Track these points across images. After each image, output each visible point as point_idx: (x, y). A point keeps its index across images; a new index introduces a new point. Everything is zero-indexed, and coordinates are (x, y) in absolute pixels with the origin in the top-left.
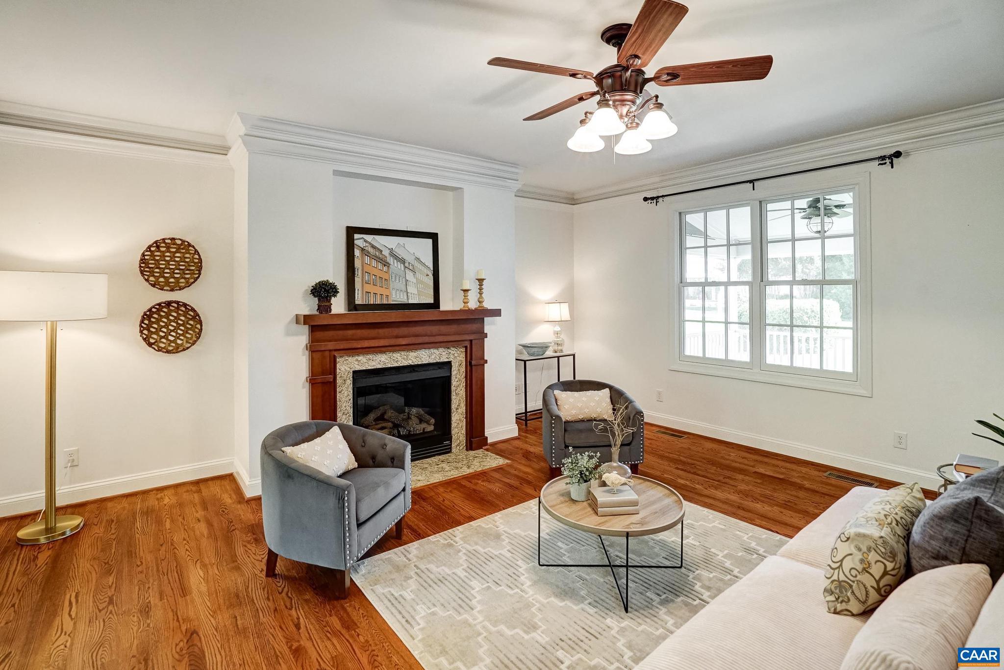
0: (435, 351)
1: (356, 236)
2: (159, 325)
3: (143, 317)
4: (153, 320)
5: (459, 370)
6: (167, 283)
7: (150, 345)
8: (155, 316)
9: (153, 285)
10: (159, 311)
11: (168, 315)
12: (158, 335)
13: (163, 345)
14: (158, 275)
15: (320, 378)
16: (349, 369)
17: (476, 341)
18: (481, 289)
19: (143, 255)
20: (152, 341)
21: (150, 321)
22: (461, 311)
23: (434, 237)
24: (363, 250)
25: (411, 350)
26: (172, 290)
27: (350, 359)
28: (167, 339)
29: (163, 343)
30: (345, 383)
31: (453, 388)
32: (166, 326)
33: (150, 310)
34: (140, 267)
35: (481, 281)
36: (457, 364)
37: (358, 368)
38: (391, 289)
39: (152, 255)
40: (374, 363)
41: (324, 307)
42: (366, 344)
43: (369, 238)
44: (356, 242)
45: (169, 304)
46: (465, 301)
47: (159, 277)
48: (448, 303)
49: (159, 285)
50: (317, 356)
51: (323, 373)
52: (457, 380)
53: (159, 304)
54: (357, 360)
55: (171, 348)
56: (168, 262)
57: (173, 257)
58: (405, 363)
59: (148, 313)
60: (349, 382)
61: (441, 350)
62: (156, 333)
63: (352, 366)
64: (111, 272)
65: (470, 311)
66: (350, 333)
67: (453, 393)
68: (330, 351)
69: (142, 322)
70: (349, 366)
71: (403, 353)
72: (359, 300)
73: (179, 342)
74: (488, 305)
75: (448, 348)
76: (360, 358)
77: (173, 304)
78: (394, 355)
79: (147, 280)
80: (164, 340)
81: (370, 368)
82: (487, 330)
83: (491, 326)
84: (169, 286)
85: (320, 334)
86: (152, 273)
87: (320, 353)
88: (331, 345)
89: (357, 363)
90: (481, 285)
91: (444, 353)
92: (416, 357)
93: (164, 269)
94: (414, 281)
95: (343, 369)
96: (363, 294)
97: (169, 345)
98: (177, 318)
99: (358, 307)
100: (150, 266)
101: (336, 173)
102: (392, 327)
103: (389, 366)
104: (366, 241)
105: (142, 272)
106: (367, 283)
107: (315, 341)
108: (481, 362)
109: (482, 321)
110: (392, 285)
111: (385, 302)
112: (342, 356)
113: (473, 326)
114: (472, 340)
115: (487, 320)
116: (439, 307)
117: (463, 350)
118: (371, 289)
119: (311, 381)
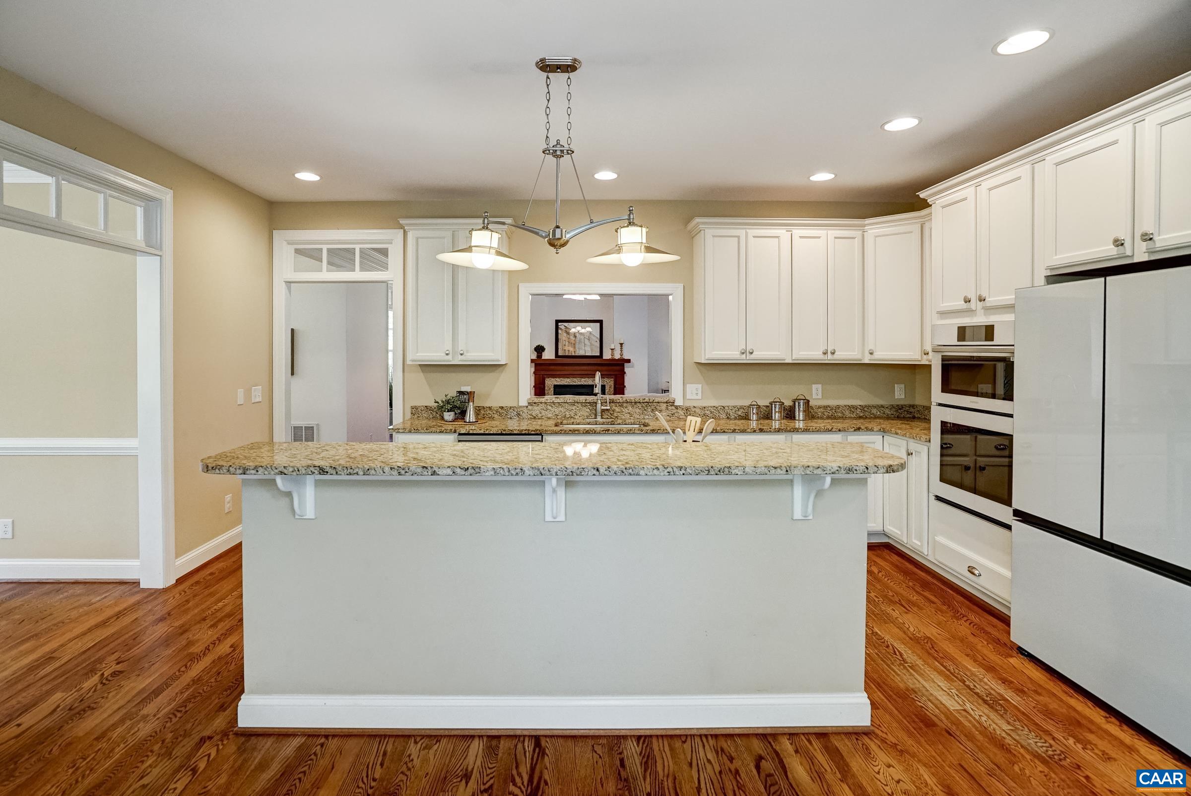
1: (559, 324)
5: (610, 390)
15: (538, 386)
17: (619, 375)
18: (621, 348)
22: (610, 359)
23: (601, 322)
24: (562, 330)
25: (583, 378)
27: (553, 379)
30: (550, 390)
35: (621, 344)
36: (609, 386)
37: (556, 384)
38: (576, 348)
40: (563, 382)
41: (539, 356)
42: (558, 373)
43: (566, 324)
44: (559, 327)
46: (612, 354)
48: (607, 356)
50: (538, 377)
51: (539, 383)
54: (556, 380)
58: (579, 383)
60: (552, 390)
63: (553, 383)
65: (615, 360)
66: (552, 368)
68: (543, 375)
71: (578, 379)
72: (560, 353)
74: (626, 357)
75: (604, 378)
78: (574, 379)
81: (562, 384)
82: (626, 370)
83: (628, 369)
85: (538, 367)
87: (538, 375)
88: (542, 373)
90: (621, 346)
92: (585, 381)
94: (589, 344)
95: (549, 383)
96: (562, 350)
99: (560, 356)
102: (572, 366)
103: (571, 384)
104: (564, 326)
106: (565, 345)
107: (536, 370)
108: (622, 386)
109: (623, 366)
110: (577, 346)
111: (573, 354)
112: (548, 378)
113: (618, 368)
114: (616, 375)
115: (626, 365)
116: (602, 357)
117: (612, 379)
118: (567, 348)
119: (534, 386)
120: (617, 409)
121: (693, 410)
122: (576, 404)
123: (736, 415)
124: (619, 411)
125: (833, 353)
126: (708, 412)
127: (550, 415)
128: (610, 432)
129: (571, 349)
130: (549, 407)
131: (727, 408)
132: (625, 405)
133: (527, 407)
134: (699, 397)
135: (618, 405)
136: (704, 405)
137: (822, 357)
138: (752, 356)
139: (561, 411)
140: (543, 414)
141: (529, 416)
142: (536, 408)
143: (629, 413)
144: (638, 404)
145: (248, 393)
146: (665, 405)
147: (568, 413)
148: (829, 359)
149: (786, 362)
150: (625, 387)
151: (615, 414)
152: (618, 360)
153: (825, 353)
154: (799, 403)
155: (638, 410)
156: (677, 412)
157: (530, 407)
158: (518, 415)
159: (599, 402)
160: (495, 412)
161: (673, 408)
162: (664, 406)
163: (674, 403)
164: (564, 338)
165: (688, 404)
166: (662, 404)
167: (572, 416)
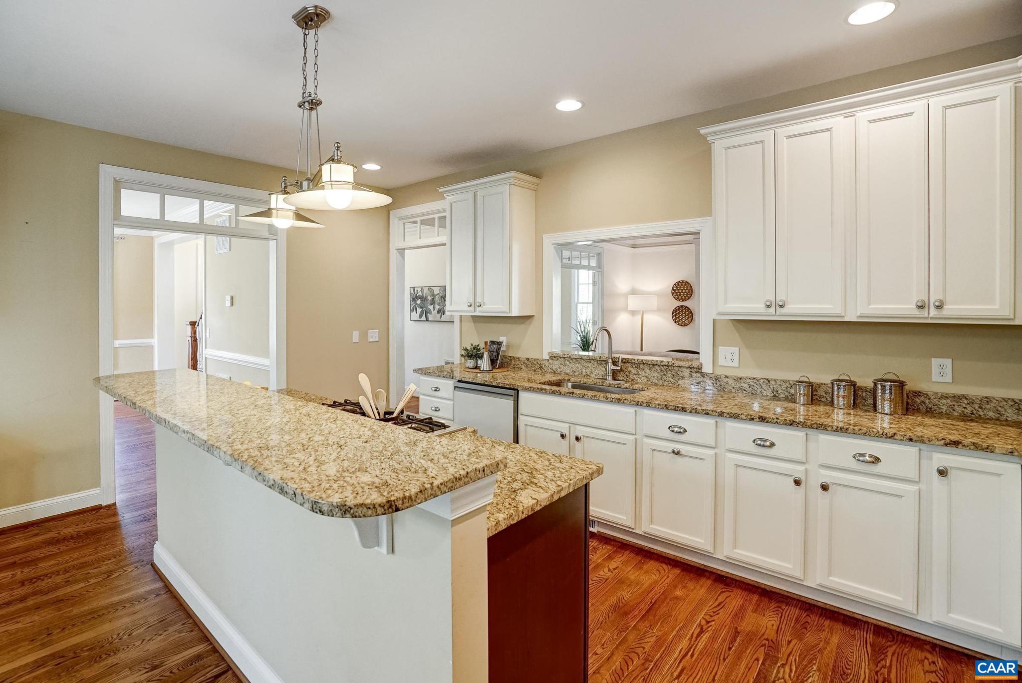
2: (679, 315)
3: (673, 311)
4: (677, 313)
6: (682, 298)
7: (675, 322)
8: (678, 311)
9: (676, 299)
10: (679, 309)
11: (682, 311)
13: (680, 323)
14: (679, 295)
19: (673, 288)
20: (677, 321)
21: (675, 313)
26: (683, 301)
32: (682, 315)
33: (675, 308)
34: (672, 292)
39: (677, 288)
45: (682, 306)
49: (679, 299)
53: (679, 307)
55: (683, 324)
56: (682, 290)
57: (684, 288)
62: (678, 318)
64: (659, 295)
69: (673, 313)
73: (686, 322)
77: (684, 307)
79: (674, 297)
80: (681, 321)
86: (677, 294)
93: (681, 293)
98: (685, 312)
100: (676, 292)
105: (673, 294)
120: (633, 371)
121: (725, 380)
122: (592, 361)
123: (787, 394)
124: (636, 373)
125: (939, 307)
126: (745, 386)
127: (568, 371)
128: (574, 395)
130: (567, 363)
131: (773, 382)
132: (642, 366)
133: (548, 361)
134: (736, 364)
135: (634, 366)
136: (740, 375)
137: (917, 313)
138: (783, 311)
139: (578, 368)
140: (562, 369)
141: (550, 370)
142: (556, 362)
143: (646, 377)
144: (657, 367)
145: (364, 335)
146: (688, 370)
147: (584, 370)
148: (932, 315)
149: (846, 319)
151: (631, 377)
153: (921, 307)
154: (883, 387)
155: (656, 374)
156: (703, 381)
157: (551, 361)
158: (541, 368)
159: (610, 361)
160: (522, 363)
161: (699, 375)
162: (686, 372)
163: (700, 369)
165: (720, 372)
166: (685, 369)
167: (588, 374)
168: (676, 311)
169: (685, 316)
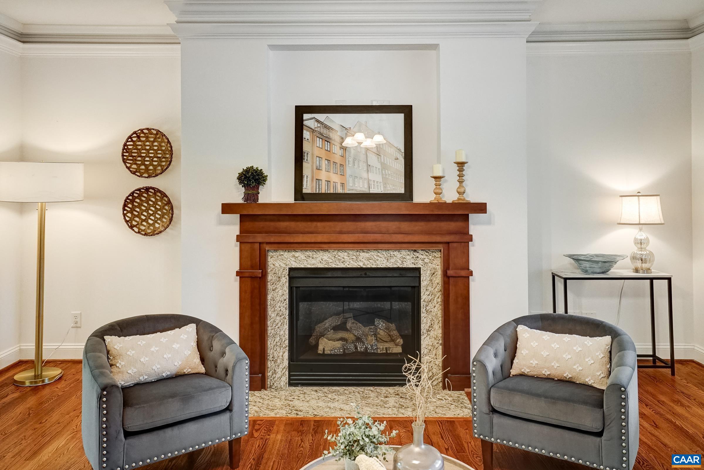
0: (396, 253)
1: (306, 116)
2: (141, 209)
3: (126, 201)
4: (136, 204)
5: (431, 280)
6: (147, 170)
7: (131, 227)
8: (138, 200)
9: (134, 173)
10: (140, 195)
11: (148, 200)
12: (140, 218)
13: (143, 228)
14: (140, 163)
15: (248, 272)
16: (284, 266)
17: (455, 245)
18: (461, 176)
19: (125, 145)
20: (134, 223)
21: (133, 205)
22: (431, 204)
23: (406, 111)
24: (313, 131)
25: (362, 250)
26: (149, 177)
27: (286, 254)
28: (148, 223)
29: (144, 226)
30: (279, 281)
31: (423, 303)
32: (147, 210)
33: (131, 195)
34: (123, 156)
35: (461, 165)
36: (429, 272)
37: (295, 265)
38: (348, 176)
39: (135, 145)
40: (313, 261)
41: (251, 196)
42: (300, 238)
43: (321, 117)
44: (305, 123)
45: (147, 189)
46: (437, 191)
47: (140, 165)
49: (139, 172)
50: (247, 247)
51: (252, 267)
52: (428, 293)
53: (139, 190)
54: (294, 256)
55: (149, 231)
56: (148, 150)
57: (152, 146)
59: (130, 198)
60: (285, 280)
61: (404, 252)
62: (138, 216)
63: (288, 263)
64: (90, 161)
65: (445, 205)
66: (283, 225)
67: (423, 310)
68: (260, 243)
69: (125, 205)
70: (284, 262)
71: (351, 253)
72: (308, 188)
73: (157, 225)
74: (473, 198)
75: (415, 251)
76: (297, 254)
77: (151, 190)
78: (340, 254)
79: (128, 168)
80: (144, 223)
81: (309, 266)
82: (473, 230)
84: (148, 173)
85: (249, 225)
86: (135, 160)
87: (249, 245)
88: (260, 238)
89: (293, 259)
90: (461, 170)
91: (408, 257)
92: (369, 259)
93: (145, 157)
94: (379, 166)
95: (277, 265)
96: (312, 180)
97: (149, 228)
98: (155, 203)
99: (305, 196)
100: (133, 154)
101: (273, 47)
102: (335, 221)
103: (334, 266)
104: (318, 121)
105: (124, 161)
106: (318, 169)
107: (243, 232)
108: (463, 273)
109: (466, 218)
110: (349, 171)
111: (340, 190)
112: (276, 251)
113: (453, 225)
114: (448, 243)
115: (473, 217)
116: (411, 199)
117: (438, 254)
118: (323, 175)
119: (238, 273)
129: (335, 178)
150: (471, 273)
152: (454, 205)
164: (317, 152)
168: (132, 201)
169: (155, 213)
